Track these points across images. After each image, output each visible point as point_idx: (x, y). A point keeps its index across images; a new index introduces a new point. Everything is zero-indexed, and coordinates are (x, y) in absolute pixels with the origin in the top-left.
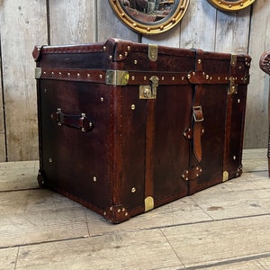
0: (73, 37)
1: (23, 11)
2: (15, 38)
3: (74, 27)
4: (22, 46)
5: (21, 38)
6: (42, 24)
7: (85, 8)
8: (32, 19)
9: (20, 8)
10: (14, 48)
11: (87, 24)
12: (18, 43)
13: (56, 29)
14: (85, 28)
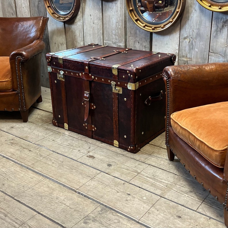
0: (114, 32)
1: (92, 17)
2: (89, 32)
3: (114, 26)
4: (92, 37)
5: (91, 32)
6: (100, 24)
7: (119, 13)
8: (96, 22)
9: (90, 15)
10: (89, 37)
11: (120, 24)
12: (90, 35)
13: (106, 27)
14: (119, 27)
